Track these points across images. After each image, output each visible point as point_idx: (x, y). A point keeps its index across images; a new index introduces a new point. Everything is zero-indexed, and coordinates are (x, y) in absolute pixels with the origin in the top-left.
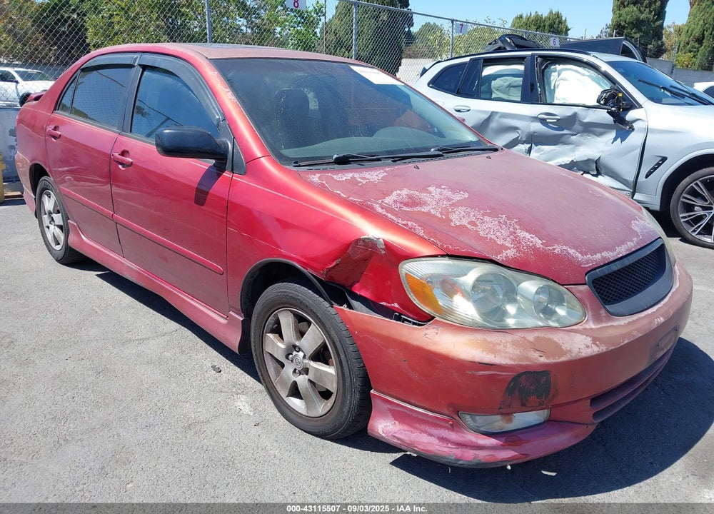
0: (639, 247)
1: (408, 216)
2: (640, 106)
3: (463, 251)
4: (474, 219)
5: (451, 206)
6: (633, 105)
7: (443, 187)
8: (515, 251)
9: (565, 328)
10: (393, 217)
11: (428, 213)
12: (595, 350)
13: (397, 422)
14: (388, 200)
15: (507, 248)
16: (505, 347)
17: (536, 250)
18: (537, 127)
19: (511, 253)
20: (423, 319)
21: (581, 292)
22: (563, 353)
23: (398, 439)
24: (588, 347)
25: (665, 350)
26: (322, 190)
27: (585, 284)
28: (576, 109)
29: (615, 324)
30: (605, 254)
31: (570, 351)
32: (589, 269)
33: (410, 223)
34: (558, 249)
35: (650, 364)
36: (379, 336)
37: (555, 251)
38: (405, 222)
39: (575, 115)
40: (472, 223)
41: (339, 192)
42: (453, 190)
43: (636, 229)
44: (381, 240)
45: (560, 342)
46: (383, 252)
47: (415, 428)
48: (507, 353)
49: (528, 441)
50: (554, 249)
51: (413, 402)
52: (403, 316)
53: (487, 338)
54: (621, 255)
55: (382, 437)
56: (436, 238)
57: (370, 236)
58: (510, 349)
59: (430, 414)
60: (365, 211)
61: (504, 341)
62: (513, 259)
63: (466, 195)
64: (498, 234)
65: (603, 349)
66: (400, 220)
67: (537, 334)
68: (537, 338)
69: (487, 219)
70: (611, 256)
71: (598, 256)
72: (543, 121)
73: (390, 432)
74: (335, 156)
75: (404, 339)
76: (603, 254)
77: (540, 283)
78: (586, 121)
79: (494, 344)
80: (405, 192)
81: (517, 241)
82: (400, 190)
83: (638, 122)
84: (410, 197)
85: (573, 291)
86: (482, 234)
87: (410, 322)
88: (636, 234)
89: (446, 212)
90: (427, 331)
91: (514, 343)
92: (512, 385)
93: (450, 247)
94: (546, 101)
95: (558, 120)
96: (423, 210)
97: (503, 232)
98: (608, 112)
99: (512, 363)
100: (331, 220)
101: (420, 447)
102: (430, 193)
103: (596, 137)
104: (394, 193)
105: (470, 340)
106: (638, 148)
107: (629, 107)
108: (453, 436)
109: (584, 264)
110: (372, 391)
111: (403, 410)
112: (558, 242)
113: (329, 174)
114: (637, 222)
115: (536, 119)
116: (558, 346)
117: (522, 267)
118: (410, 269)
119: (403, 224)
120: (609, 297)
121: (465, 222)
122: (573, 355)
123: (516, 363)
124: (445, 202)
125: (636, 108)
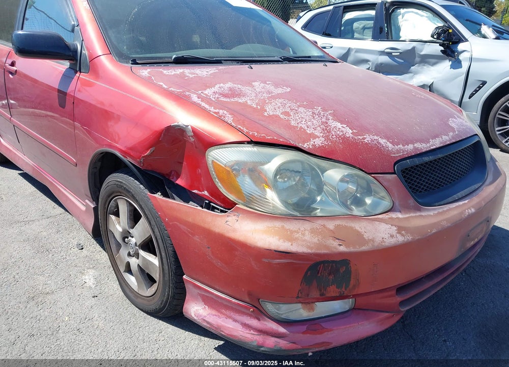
0: (454, 141)
1: (223, 106)
2: (467, 40)
3: (269, 138)
4: (288, 110)
5: (269, 98)
6: (460, 39)
7: (268, 83)
8: (323, 139)
9: (369, 216)
10: (207, 106)
11: (245, 105)
12: (400, 239)
13: (206, 307)
14: (208, 92)
15: (315, 137)
16: (303, 235)
17: (344, 139)
18: (385, 59)
19: (319, 142)
20: (229, 205)
21: (389, 181)
22: (365, 242)
23: (208, 323)
24: (392, 236)
25: (476, 240)
26: (148, 82)
27: (394, 173)
28: (414, 44)
29: (423, 214)
30: (418, 145)
31: (373, 240)
32: (399, 158)
33: (221, 112)
34: (368, 138)
35: (460, 254)
36: (187, 224)
37: (366, 141)
38: (217, 111)
39: (414, 48)
40: (287, 114)
41: (162, 84)
42: (277, 85)
43: (453, 125)
44: (190, 127)
45: (362, 231)
46: (192, 140)
47: (222, 313)
48: (304, 240)
49: (331, 330)
50: (365, 138)
51: (218, 288)
52: (212, 204)
53: (285, 226)
54: (434, 147)
55: (195, 320)
56: (244, 125)
57: (180, 123)
58: (308, 237)
59: (234, 300)
60: (181, 100)
61: (302, 229)
62: (320, 147)
63: (289, 90)
64: (309, 123)
65: (409, 238)
66: (212, 109)
67: (338, 222)
68: (337, 227)
69: (301, 109)
70: (423, 147)
71: (410, 147)
72: (389, 54)
73: (201, 316)
74: (174, 57)
75: (206, 226)
76: (415, 145)
77: (343, 171)
78: (422, 53)
79: (292, 232)
80: (229, 85)
81: (327, 130)
82: (224, 84)
83: (465, 53)
84: (230, 89)
85: (380, 180)
86: (293, 123)
87: (218, 209)
88: (453, 130)
89: (264, 102)
90: (229, 219)
91: (313, 231)
92: (309, 274)
93: (256, 134)
94: (392, 39)
95: (400, 53)
96: (240, 101)
97: (315, 122)
98: (440, 45)
99: (309, 251)
100: (148, 109)
101: (225, 331)
102: (253, 86)
103: (430, 66)
104: (217, 86)
105: (268, 227)
106: (463, 74)
107: (458, 40)
108: (254, 322)
109: (394, 154)
110: (184, 277)
111: (210, 295)
112: (368, 132)
113: (161, 70)
114: (454, 120)
115: (383, 53)
116: (359, 235)
117: (327, 156)
118: (215, 155)
119: (215, 113)
120: (419, 187)
121: (278, 113)
122: (376, 244)
123: (313, 251)
124: (265, 95)
125: (463, 41)
